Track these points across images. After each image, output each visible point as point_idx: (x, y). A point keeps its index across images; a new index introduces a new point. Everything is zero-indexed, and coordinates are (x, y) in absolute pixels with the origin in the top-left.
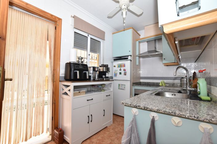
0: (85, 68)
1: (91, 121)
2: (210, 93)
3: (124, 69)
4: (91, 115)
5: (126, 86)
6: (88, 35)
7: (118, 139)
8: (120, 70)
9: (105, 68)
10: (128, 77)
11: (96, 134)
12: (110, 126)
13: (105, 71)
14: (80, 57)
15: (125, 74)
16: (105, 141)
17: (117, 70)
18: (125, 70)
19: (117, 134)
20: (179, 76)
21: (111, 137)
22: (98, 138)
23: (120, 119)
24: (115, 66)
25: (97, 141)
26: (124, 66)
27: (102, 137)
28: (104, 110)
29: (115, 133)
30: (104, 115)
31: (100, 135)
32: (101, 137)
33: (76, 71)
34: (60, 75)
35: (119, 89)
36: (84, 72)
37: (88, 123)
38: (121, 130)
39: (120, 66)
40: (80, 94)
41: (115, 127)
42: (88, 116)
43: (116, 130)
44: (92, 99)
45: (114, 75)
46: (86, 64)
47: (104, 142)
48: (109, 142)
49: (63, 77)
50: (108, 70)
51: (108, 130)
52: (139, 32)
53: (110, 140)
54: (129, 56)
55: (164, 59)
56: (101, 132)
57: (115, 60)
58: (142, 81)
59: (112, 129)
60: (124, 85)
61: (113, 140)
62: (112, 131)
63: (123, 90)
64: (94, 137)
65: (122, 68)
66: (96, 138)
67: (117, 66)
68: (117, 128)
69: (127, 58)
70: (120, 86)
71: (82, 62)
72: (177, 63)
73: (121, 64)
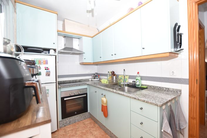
3: (45, 68)
5: (49, 91)
15: (48, 74)
18: (47, 69)
26: (46, 62)
39: (38, 62)
54: (51, 50)
65: (43, 66)
72: (92, 63)
73: (40, 60)
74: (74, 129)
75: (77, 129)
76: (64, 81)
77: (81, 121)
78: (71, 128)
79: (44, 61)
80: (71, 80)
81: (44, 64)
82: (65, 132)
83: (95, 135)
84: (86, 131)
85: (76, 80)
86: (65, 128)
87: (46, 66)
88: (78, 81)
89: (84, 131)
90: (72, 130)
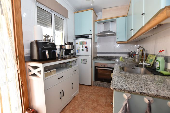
0: (53, 46)
1: (63, 96)
2: (167, 69)
3: (85, 46)
4: (63, 91)
5: (87, 60)
6: (52, 12)
7: (87, 106)
8: (83, 47)
9: (71, 45)
10: (89, 53)
11: (67, 105)
12: (77, 95)
13: (71, 48)
14: (47, 35)
15: (87, 51)
16: (77, 110)
17: (79, 47)
18: (86, 47)
19: (85, 101)
20: (126, 51)
21: (81, 105)
22: (70, 109)
23: (83, 87)
24: (77, 44)
25: (70, 111)
26: (86, 43)
27: (74, 107)
28: (72, 84)
29: (83, 101)
30: (72, 88)
31: (71, 106)
32: (72, 107)
33: (45, 51)
34: (25, 56)
35: (81, 63)
36: (53, 51)
37: (61, 98)
38: (87, 97)
39: (82, 43)
40: (52, 74)
41: (81, 95)
42: (60, 93)
43: (83, 98)
44: (63, 76)
45: (77, 51)
46: (53, 42)
47: (76, 112)
48: (80, 110)
49: (28, 57)
50: (73, 47)
51: (77, 99)
52: (97, 14)
53: (81, 108)
54: (90, 35)
55: (118, 38)
56: (72, 102)
57: (76, 38)
58: (98, 55)
59: (79, 97)
60: (86, 60)
61: (83, 107)
62: (80, 99)
63: (85, 64)
64: (66, 108)
65: (84, 46)
66: (68, 109)
67: (79, 43)
68: (83, 96)
69: (88, 37)
70: (83, 61)
71: (50, 41)
72: (127, 42)
73: (83, 42)
74: (99, 90)
75: (102, 91)
76: (103, 56)
77: (108, 88)
78: (99, 89)
79: (85, 42)
80: (109, 57)
81: (85, 44)
82: (94, 89)
83: (107, 101)
84: (105, 95)
85: (113, 57)
86: (96, 87)
87: (86, 45)
88: (114, 57)
89: (103, 95)
90: (98, 90)
